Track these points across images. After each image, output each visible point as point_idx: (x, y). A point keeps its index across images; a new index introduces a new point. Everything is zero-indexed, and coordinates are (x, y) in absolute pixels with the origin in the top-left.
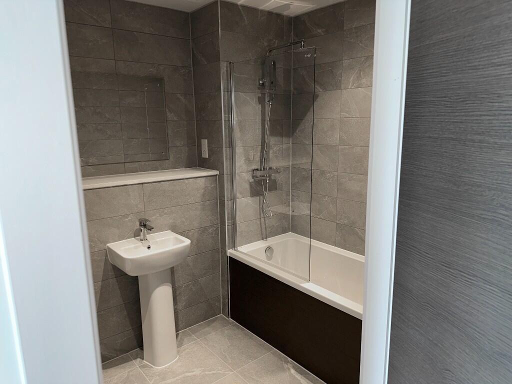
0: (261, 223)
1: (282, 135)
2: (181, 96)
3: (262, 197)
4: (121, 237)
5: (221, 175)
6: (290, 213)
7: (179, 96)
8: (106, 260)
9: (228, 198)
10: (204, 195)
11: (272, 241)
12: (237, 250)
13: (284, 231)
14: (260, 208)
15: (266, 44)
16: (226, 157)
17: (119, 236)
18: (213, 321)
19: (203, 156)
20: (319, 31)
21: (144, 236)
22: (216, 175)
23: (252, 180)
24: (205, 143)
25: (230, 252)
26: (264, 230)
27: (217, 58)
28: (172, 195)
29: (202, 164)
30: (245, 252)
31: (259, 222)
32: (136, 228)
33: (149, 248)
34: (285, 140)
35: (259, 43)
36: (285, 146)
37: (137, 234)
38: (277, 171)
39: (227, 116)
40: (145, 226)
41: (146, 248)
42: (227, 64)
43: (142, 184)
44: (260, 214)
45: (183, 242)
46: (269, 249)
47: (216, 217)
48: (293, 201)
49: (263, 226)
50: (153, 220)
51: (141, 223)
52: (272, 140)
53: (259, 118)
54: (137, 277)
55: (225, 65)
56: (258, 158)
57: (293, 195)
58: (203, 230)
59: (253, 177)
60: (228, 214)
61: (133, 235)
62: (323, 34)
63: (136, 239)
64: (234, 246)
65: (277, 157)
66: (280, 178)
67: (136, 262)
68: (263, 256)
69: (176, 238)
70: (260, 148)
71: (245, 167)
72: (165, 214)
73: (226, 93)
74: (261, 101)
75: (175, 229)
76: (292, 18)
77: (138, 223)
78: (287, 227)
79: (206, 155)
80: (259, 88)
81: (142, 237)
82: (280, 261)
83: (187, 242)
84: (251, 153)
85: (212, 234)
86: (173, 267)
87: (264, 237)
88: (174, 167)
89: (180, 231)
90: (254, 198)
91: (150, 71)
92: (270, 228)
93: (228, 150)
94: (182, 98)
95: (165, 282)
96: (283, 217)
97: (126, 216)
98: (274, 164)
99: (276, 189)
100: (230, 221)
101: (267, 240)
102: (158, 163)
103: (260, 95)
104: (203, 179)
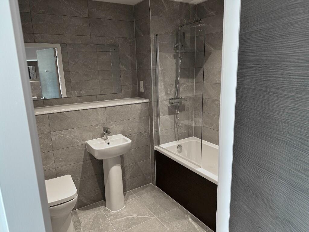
0: (175, 131)
1: (188, 77)
2: (129, 55)
3: (175, 115)
4: (94, 138)
5: (151, 102)
6: (194, 125)
7: (127, 55)
8: (86, 150)
9: (154, 116)
10: (141, 113)
11: (182, 142)
12: (160, 147)
13: (190, 136)
14: (174, 122)
15: (179, 22)
16: (154, 91)
17: (92, 136)
18: (146, 187)
19: (141, 91)
20: (212, 13)
21: (106, 137)
22: (148, 102)
23: (169, 105)
24: (142, 83)
25: (156, 147)
26: (177, 136)
27: (149, 33)
28: (122, 114)
29: (140, 95)
30: (165, 148)
31: (173, 130)
32: (102, 132)
33: (109, 144)
34: (190, 80)
35: (174, 22)
36: (190, 84)
37: (102, 136)
38: (185, 100)
39: (154, 67)
40: (106, 131)
41: (107, 144)
42: (155, 36)
43: (105, 107)
44: (174, 126)
45: (127, 141)
46: (180, 146)
47: (148, 127)
48: (195, 117)
49: (176, 133)
50: (111, 128)
51: (104, 129)
52: (182, 81)
53: (174, 67)
54: (101, 161)
55: (153, 36)
56: (173, 92)
57: (195, 114)
58: (140, 134)
59: (170, 103)
60: (155, 125)
61: (100, 136)
62: (214, 15)
63: (102, 139)
64: (158, 144)
65: (185, 91)
66: (187, 104)
67: (101, 152)
68: (176, 151)
69: (124, 139)
70: (174, 86)
71: (165, 97)
72: (118, 124)
73: (154, 53)
74: (175, 57)
75: (123, 133)
76: (196, 5)
77: (103, 129)
78: (191, 133)
79: (142, 90)
80: (174, 49)
81: (105, 137)
82: (186, 153)
83: (130, 141)
84: (169, 89)
85: (145, 136)
86: (123, 155)
87: (177, 139)
88: (124, 97)
89: (126, 135)
90: (170, 116)
91: (111, 42)
92: (181, 133)
93: (155, 87)
94: (129, 57)
95: (118, 164)
96: (188, 127)
97: (97, 125)
98: (183, 95)
99: (184, 110)
100: (156, 129)
101: (178, 141)
102: (115, 95)
103: (175, 54)
104: (140, 105)
